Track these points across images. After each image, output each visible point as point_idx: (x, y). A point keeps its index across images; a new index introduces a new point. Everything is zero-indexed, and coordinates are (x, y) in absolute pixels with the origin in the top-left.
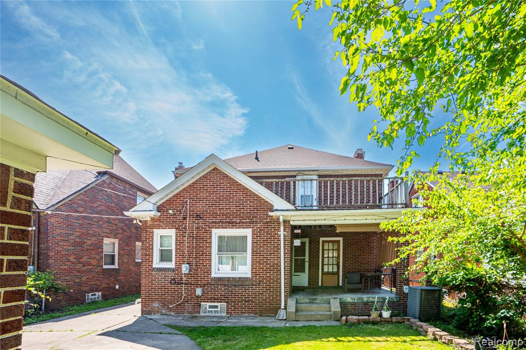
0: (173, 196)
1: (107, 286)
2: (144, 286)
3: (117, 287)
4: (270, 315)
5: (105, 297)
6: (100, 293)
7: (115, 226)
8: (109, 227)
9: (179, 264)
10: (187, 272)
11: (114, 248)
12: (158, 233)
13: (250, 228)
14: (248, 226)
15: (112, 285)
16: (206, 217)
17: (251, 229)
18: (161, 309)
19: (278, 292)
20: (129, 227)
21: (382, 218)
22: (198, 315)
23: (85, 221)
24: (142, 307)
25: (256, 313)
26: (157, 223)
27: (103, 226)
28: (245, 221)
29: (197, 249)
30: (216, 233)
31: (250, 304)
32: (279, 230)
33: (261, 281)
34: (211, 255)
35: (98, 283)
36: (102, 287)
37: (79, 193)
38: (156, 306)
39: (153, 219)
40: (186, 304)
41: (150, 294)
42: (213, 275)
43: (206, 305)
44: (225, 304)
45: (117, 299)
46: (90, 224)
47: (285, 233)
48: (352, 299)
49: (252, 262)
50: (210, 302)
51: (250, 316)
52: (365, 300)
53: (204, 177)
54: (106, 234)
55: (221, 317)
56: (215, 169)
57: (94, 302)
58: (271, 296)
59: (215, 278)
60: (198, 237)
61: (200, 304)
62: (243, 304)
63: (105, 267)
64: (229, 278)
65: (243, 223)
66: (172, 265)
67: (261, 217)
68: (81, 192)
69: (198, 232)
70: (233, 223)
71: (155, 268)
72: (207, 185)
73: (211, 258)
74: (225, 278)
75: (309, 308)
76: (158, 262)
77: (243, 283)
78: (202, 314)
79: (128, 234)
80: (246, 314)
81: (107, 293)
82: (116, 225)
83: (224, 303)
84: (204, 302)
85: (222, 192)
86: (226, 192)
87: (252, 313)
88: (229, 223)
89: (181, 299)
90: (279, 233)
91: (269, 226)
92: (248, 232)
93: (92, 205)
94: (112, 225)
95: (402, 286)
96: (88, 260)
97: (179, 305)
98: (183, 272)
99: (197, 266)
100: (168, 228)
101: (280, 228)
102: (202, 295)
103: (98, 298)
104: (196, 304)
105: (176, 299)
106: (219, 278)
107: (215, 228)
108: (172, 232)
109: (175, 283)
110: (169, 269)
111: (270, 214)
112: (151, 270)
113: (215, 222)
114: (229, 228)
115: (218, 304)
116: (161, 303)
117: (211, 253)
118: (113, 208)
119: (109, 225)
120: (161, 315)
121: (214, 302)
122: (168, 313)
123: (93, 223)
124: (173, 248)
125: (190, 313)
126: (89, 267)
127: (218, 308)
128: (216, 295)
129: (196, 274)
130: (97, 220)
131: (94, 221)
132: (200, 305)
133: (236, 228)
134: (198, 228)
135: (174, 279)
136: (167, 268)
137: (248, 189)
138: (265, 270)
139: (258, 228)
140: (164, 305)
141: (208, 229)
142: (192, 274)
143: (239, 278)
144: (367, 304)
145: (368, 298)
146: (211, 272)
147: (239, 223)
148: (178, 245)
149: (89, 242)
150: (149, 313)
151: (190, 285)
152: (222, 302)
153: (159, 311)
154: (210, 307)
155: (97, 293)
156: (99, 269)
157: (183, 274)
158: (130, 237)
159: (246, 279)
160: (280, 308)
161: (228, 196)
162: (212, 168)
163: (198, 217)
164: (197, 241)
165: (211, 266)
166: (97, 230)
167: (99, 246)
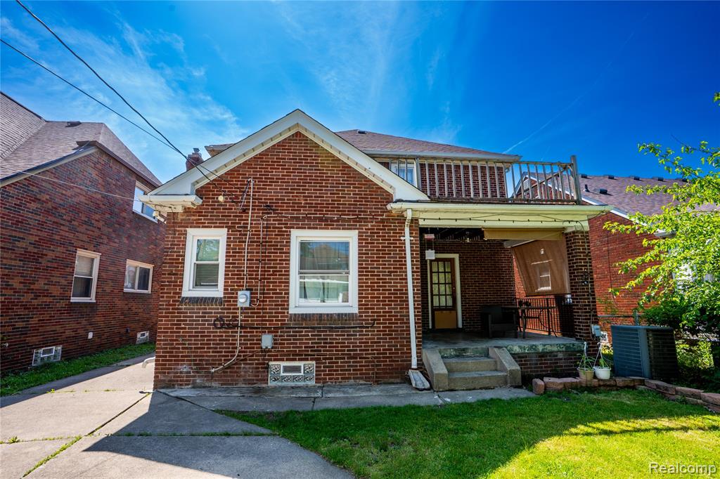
0: (226, 173)
1: (73, 334)
2: (162, 332)
3: (90, 335)
4: (392, 380)
5: (67, 356)
6: (60, 348)
7: (96, 230)
8: (88, 232)
9: (231, 290)
10: (247, 305)
11: (92, 268)
12: (195, 235)
13: (355, 229)
14: (352, 225)
15: (81, 332)
16: (281, 210)
17: (357, 231)
18: (194, 376)
19: (405, 338)
20: (119, 235)
21: (551, 220)
22: (264, 385)
23: (50, 218)
24: (156, 373)
25: (368, 379)
26: (195, 218)
27: (78, 229)
28: (347, 217)
29: (265, 264)
30: (298, 236)
31: (359, 362)
32: (402, 233)
33: (375, 320)
34: (289, 275)
35: (58, 328)
36: (64, 336)
37: (45, 169)
38: (185, 370)
39: (187, 211)
40: (242, 366)
41: (174, 348)
42: (292, 311)
43: (278, 366)
44: (314, 362)
45: (88, 357)
46: (57, 223)
47: (412, 238)
48: (520, 347)
49: (359, 286)
50: (287, 360)
51: (358, 385)
52: (540, 348)
53: (279, 144)
54: (81, 243)
55: (307, 389)
56: (298, 134)
57: (47, 366)
58: (394, 346)
59: (295, 315)
60: (266, 242)
61: (268, 364)
62: (347, 362)
63: (74, 300)
64: (321, 315)
65: (344, 220)
66: (218, 292)
67: (373, 212)
68: (47, 168)
69: (267, 235)
70: (326, 220)
71: (187, 298)
72: (284, 159)
73: (288, 279)
74: (314, 314)
75: (463, 365)
76: (191, 288)
77: (345, 324)
78: (271, 384)
79: (117, 245)
80: (352, 381)
81: (71, 347)
82: (99, 229)
83: (310, 362)
84: (275, 360)
85: (309, 170)
86: (315, 170)
87: (362, 378)
88: (321, 220)
89: (233, 356)
90: (402, 238)
91: (386, 226)
92: (351, 237)
93: (64, 192)
94: (94, 229)
95: (589, 326)
96: (46, 287)
97: (229, 367)
98: (239, 305)
99: (264, 294)
100: (215, 227)
101: (404, 230)
102: (272, 348)
103: (55, 356)
104: (260, 364)
105: (223, 356)
106: (303, 314)
107: (297, 228)
108: (219, 235)
109: (222, 325)
110: (212, 300)
111: (389, 207)
112: (178, 301)
113: (297, 219)
114: (320, 228)
115: (301, 364)
116: (195, 365)
117: (288, 271)
118: (98, 202)
119: (89, 228)
120: (193, 388)
121: (294, 360)
122: (207, 384)
123: (62, 222)
124: (222, 261)
125: (250, 382)
126: (45, 299)
127: (300, 371)
128: (298, 347)
129: (263, 309)
130: (69, 219)
131: (65, 220)
132: (267, 367)
133: (331, 229)
134: (267, 227)
135: (221, 319)
136: (209, 298)
137: (350, 167)
138: (382, 301)
139: (369, 229)
140: (200, 369)
141: (284, 229)
142: (254, 309)
143: (339, 315)
144: (543, 356)
145: (545, 345)
146: (288, 305)
147: (338, 221)
148: (231, 256)
149: (51, 255)
150: (170, 385)
151: (251, 328)
152: (307, 360)
153: (189, 381)
154: (287, 369)
155: (54, 347)
156: (63, 303)
157: (238, 309)
158: (118, 251)
159: (350, 317)
160: (409, 367)
161: (319, 176)
162: (293, 132)
163: (269, 208)
164: (266, 249)
165: (288, 294)
166: (67, 234)
167: (67, 263)
